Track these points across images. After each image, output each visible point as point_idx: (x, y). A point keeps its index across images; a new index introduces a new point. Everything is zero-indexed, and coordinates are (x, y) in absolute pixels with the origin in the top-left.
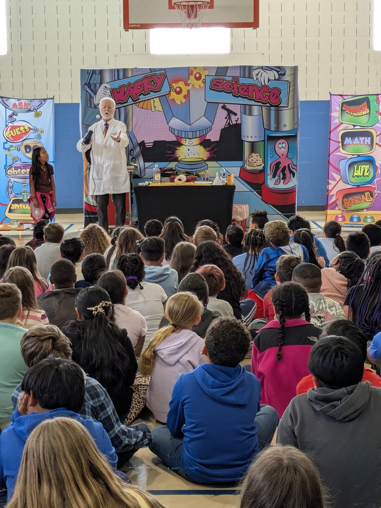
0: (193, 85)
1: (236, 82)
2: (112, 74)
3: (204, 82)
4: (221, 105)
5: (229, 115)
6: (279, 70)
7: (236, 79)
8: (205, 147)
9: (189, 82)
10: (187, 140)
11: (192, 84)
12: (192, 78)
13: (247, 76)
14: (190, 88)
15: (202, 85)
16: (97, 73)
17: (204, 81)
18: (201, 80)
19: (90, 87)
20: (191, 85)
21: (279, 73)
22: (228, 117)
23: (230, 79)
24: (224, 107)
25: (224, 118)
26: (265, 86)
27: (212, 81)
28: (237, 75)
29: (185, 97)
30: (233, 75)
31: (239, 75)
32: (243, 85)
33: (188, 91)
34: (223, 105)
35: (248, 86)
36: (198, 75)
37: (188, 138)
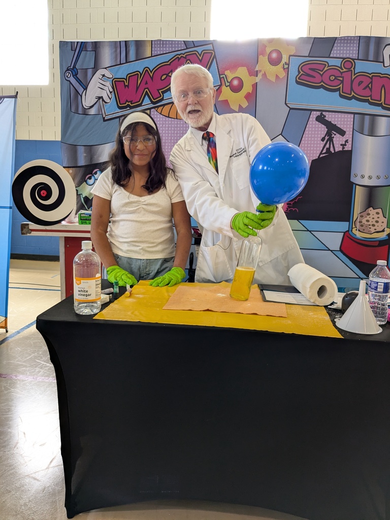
0: (264, 75)
1: (349, 70)
2: (116, 51)
3: (287, 70)
4: (315, 115)
5: (329, 134)
7: (349, 63)
9: (257, 69)
11: (263, 72)
12: (263, 60)
13: (371, 57)
14: (257, 79)
15: (282, 74)
16: (90, 48)
17: (286, 66)
18: (281, 65)
19: (75, 76)
20: (260, 75)
22: (327, 138)
23: (338, 62)
24: (321, 119)
25: (320, 139)
27: (302, 67)
28: (351, 56)
29: (248, 97)
30: (345, 56)
31: (355, 56)
32: (363, 74)
33: (255, 86)
34: (318, 113)
35: (371, 78)
36: (274, 55)
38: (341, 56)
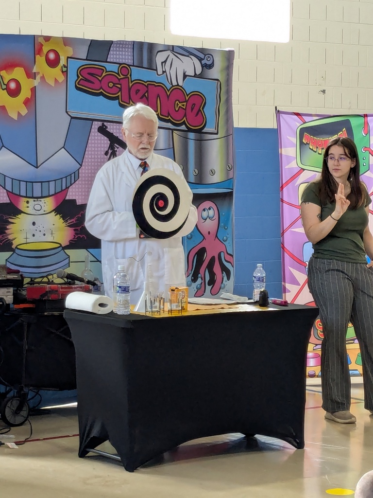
0: (43, 78)
1: (126, 77)
3: (65, 73)
4: (97, 125)
5: (111, 147)
6: (202, 56)
7: (125, 68)
8: (64, 218)
9: (35, 70)
10: (31, 200)
11: (41, 75)
12: (41, 60)
13: (145, 64)
14: (36, 82)
15: (61, 78)
17: (65, 69)
18: (59, 67)
20: (38, 77)
21: (203, 62)
22: (110, 151)
23: (114, 68)
24: (103, 130)
25: (103, 153)
26: (178, 89)
27: (81, 71)
28: (126, 62)
29: (27, 102)
30: (121, 61)
31: (130, 62)
32: (139, 82)
33: (34, 90)
34: (100, 124)
35: (147, 87)
36: (52, 56)
37: (32, 197)
38: (118, 61)
